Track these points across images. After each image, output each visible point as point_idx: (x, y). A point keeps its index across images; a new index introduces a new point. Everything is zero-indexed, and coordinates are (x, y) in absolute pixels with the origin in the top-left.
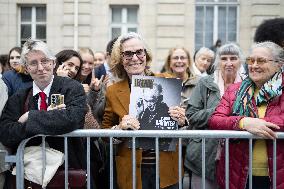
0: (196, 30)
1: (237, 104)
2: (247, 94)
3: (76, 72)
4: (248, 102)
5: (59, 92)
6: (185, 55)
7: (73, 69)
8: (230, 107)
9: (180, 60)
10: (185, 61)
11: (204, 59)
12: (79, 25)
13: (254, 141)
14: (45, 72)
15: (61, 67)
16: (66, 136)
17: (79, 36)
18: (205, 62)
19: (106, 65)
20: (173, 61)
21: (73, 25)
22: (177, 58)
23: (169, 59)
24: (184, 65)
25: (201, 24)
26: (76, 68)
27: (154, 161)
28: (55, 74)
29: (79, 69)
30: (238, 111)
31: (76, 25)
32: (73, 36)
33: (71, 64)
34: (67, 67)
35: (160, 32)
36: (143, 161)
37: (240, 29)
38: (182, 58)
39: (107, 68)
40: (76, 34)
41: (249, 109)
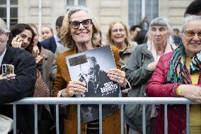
0: (129, 10)
1: (171, 73)
2: (179, 63)
3: (29, 43)
4: (181, 71)
6: (123, 28)
7: (26, 40)
9: (119, 32)
10: (124, 33)
12: (43, 7)
15: (15, 39)
16: (14, 104)
17: (43, 16)
19: (55, 36)
20: (114, 34)
21: (38, 7)
22: (116, 30)
23: (110, 32)
24: (123, 36)
26: (29, 39)
27: (98, 126)
30: (172, 79)
31: (40, 7)
32: (38, 16)
34: (21, 38)
35: (103, 12)
37: (161, 9)
38: (121, 30)
39: (57, 39)
40: (40, 14)
41: (183, 78)
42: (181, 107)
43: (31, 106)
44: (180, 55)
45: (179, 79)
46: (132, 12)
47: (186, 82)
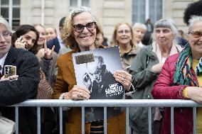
0: (133, 12)
1: (177, 74)
3: (33, 44)
4: (188, 72)
5: (13, 63)
6: (128, 29)
7: (30, 42)
8: (171, 77)
9: (124, 33)
10: (129, 34)
11: (138, 31)
12: (45, 8)
13: (197, 108)
14: (6, 43)
16: (17, 106)
17: (45, 16)
18: (140, 34)
19: (59, 38)
21: (40, 8)
22: (122, 32)
24: (128, 37)
25: (137, 8)
26: (33, 41)
27: (102, 129)
28: (13, 46)
29: (35, 42)
30: (179, 81)
31: (43, 7)
32: (40, 16)
33: (28, 38)
35: (106, 14)
36: (92, 129)
37: (165, 10)
38: (126, 31)
40: (43, 15)
41: (190, 79)
42: (188, 110)
43: (34, 108)
44: (186, 56)
45: (185, 81)
46: (135, 13)
47: (192, 84)
